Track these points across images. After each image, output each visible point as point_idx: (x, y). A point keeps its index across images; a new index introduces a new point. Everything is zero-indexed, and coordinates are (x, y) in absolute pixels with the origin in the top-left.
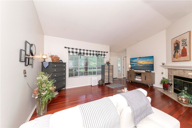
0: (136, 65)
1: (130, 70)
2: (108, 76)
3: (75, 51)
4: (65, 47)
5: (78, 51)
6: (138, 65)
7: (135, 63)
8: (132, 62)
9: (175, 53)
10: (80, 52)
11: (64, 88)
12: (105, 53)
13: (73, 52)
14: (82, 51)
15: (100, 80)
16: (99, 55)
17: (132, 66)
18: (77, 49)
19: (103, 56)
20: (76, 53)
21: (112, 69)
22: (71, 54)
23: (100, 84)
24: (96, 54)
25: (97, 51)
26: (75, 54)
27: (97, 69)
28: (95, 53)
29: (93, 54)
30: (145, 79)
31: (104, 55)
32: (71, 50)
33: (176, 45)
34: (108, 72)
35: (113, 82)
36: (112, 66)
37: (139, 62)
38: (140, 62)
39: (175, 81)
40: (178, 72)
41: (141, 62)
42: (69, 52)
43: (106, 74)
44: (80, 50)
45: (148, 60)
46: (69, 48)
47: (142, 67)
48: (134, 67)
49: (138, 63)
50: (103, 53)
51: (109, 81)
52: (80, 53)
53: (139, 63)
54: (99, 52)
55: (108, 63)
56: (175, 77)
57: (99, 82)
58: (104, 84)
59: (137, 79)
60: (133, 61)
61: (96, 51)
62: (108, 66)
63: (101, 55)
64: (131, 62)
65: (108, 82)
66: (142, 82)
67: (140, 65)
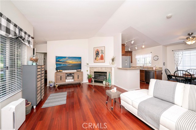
0: (64, 64)
2: (40, 87)
6: (67, 64)
7: (63, 62)
8: (58, 61)
9: (96, 57)
17: (58, 66)
30: (78, 78)
33: (97, 52)
34: (40, 79)
37: (68, 62)
38: (69, 62)
39: (95, 75)
40: (97, 69)
41: (71, 62)
43: (39, 84)
45: (77, 60)
47: (71, 66)
48: (62, 67)
49: (67, 63)
53: (68, 63)
56: (95, 72)
59: (67, 81)
60: (60, 60)
64: (56, 61)
66: (74, 82)
67: (69, 64)
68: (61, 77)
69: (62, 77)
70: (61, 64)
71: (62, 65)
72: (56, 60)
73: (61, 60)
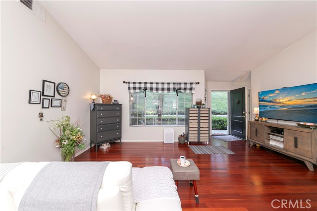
0: (271, 107)
1: (256, 120)
2: (197, 129)
3: (137, 86)
4: (124, 82)
5: (143, 86)
6: (277, 107)
7: (270, 102)
8: (263, 101)
10: (145, 87)
11: (119, 141)
12: (194, 86)
13: (135, 88)
14: (149, 86)
15: (181, 136)
16: (180, 89)
17: (262, 110)
18: (140, 83)
19: (188, 91)
20: (140, 88)
21: (208, 115)
22: (132, 91)
23: (182, 143)
24: (174, 89)
25: (176, 82)
26: (138, 91)
27: (179, 114)
28: (171, 86)
29: (169, 89)
30: (296, 146)
31: (191, 89)
32: (132, 85)
34: (197, 121)
35: (209, 141)
36: (208, 110)
37: (278, 101)
38: (281, 101)
41: (285, 100)
42: (129, 88)
43: (193, 125)
44: (146, 83)
46: (129, 83)
47: (287, 111)
48: (268, 112)
49: (276, 103)
50: (188, 86)
51: (199, 138)
52: (146, 89)
53: (280, 103)
54: (180, 84)
55: (199, 104)
57: (179, 138)
58: (188, 143)
59: (272, 143)
60: (265, 99)
61: (174, 83)
62: (197, 109)
63: (185, 89)
64: (259, 101)
65: (196, 141)
66: (285, 152)
67: (281, 107)
68: (256, 129)
69: (258, 131)
70: (267, 106)
71: (268, 108)
72: (259, 98)
73: (267, 98)
